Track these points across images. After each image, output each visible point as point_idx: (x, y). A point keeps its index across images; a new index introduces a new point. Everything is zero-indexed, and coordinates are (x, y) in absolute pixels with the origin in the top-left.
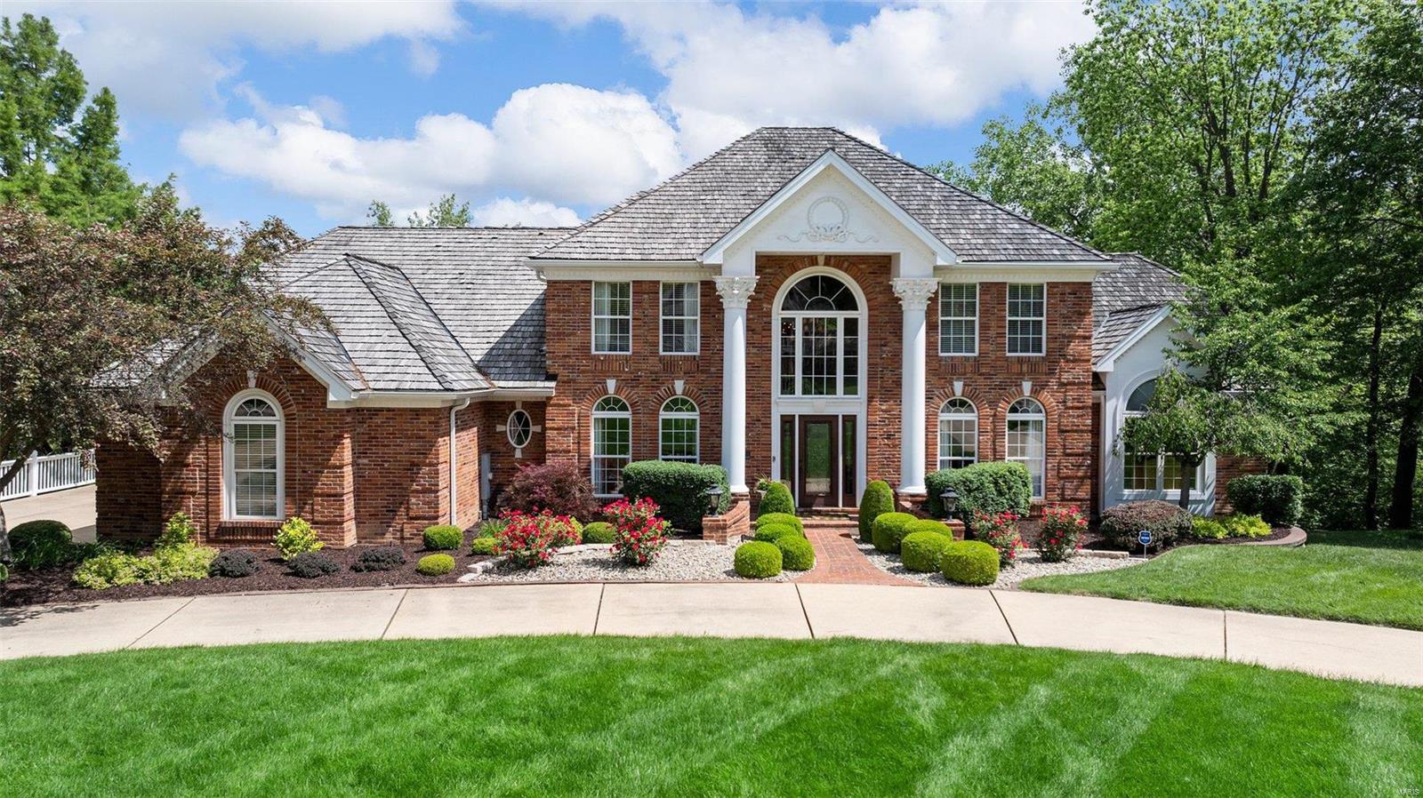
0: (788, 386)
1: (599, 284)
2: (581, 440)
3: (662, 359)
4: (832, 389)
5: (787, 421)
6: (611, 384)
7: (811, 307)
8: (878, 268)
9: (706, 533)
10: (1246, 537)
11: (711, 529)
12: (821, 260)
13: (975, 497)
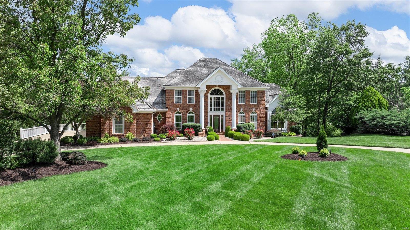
0: (211, 110)
1: (176, 90)
2: (172, 120)
3: (188, 104)
4: (219, 110)
5: (211, 116)
6: (178, 109)
7: (215, 95)
8: (227, 88)
9: (199, 135)
10: (291, 135)
11: (200, 134)
12: (217, 86)
13: (245, 129)
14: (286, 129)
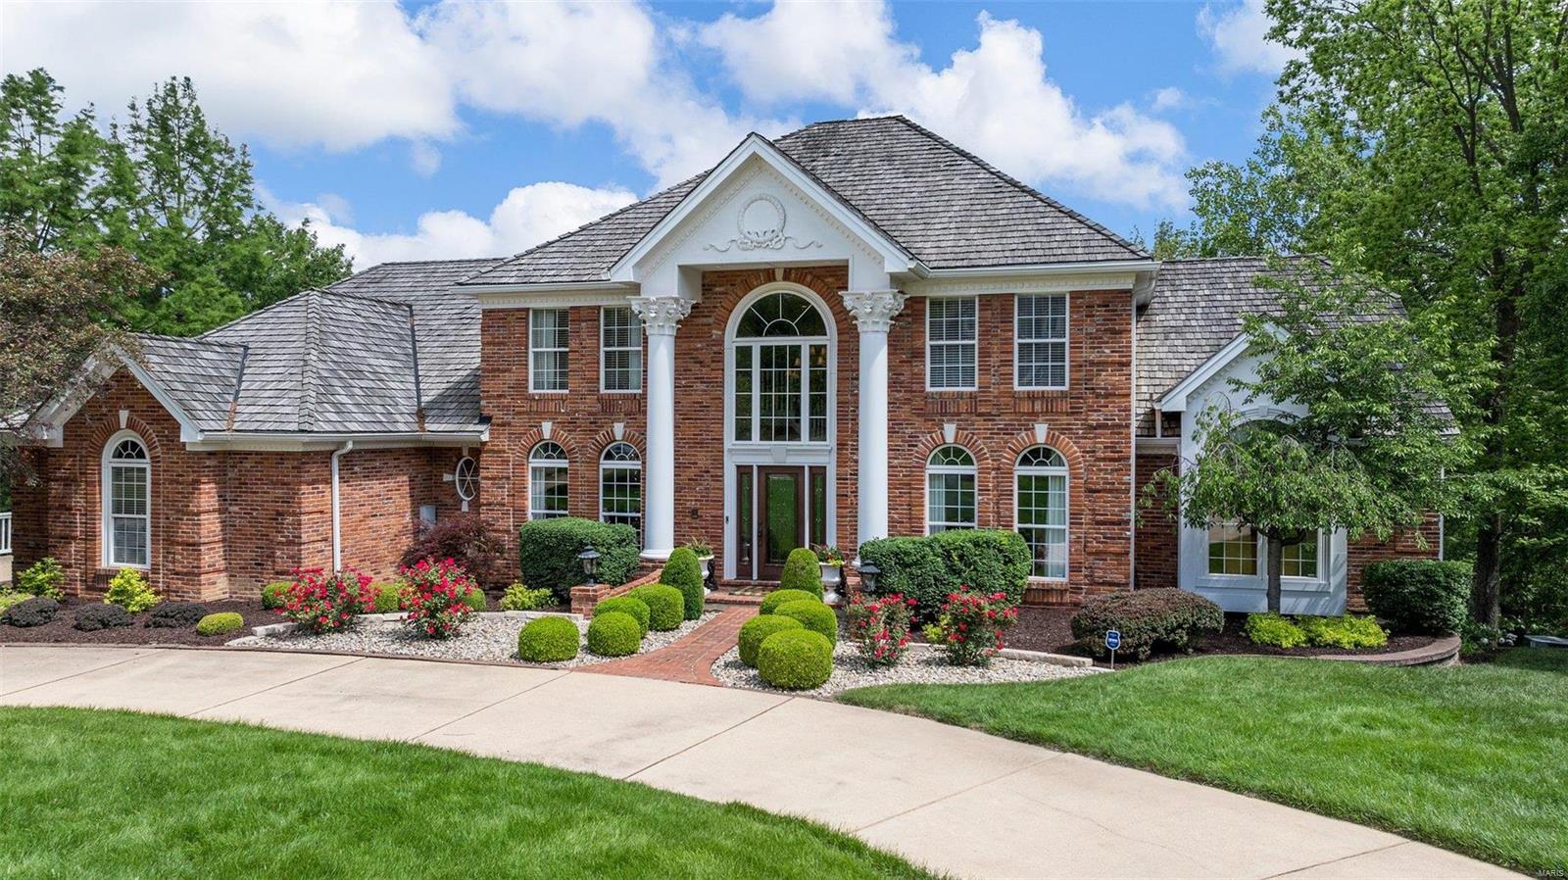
0: (743, 432)
1: (537, 312)
2: (519, 491)
3: (600, 399)
4: (795, 435)
5: (743, 472)
6: (547, 428)
7: (770, 333)
9: (574, 604)
10: (1335, 647)
11: (580, 599)
12: (779, 274)
13: (911, 574)
14: (1334, 581)
